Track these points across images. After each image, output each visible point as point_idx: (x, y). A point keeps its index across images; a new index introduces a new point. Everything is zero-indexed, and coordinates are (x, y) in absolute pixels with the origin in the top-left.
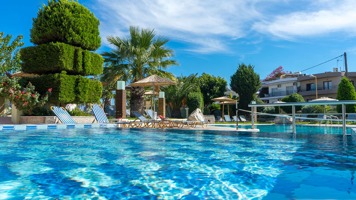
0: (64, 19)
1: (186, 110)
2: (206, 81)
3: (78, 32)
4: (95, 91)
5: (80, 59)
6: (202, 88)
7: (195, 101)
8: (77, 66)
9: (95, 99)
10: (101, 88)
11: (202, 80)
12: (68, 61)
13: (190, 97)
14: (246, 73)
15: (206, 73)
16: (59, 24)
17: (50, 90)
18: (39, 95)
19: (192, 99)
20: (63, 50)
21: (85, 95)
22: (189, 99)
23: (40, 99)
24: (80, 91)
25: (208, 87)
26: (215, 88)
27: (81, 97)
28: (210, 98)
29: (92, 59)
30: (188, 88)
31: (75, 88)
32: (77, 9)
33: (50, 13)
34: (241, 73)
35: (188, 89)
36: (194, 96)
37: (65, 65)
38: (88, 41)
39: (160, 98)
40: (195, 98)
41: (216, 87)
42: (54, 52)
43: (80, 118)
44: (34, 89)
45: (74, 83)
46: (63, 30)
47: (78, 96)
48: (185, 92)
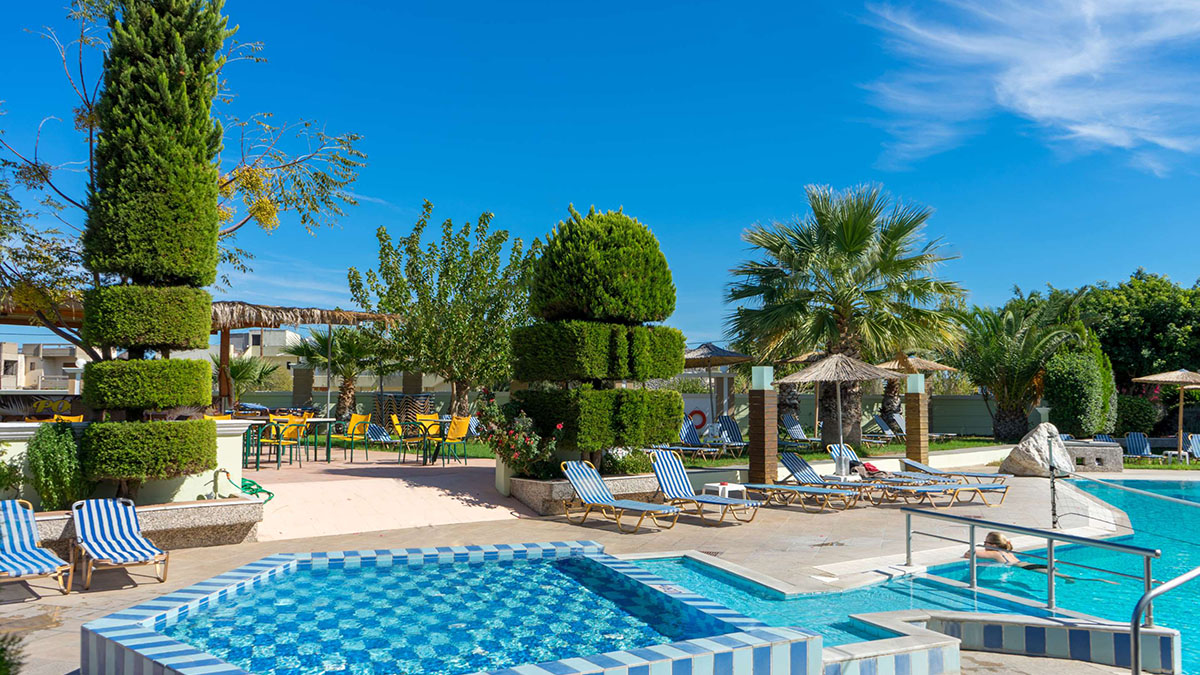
0: (586, 266)
1: (1040, 415)
2: (1138, 302)
3: (615, 293)
4: (665, 417)
5: (623, 351)
6: (1121, 331)
7: (1071, 385)
8: (616, 367)
9: (666, 437)
10: (680, 408)
11: (1120, 301)
12: (596, 360)
13: (1052, 372)
15: (1147, 271)
16: (576, 279)
17: (560, 427)
18: (538, 438)
19: (1060, 380)
20: (584, 338)
21: (638, 431)
22: (1049, 377)
23: (539, 447)
24: (625, 422)
25: (1143, 328)
26: (1174, 331)
27: (626, 438)
28: (1155, 365)
29: (653, 343)
30: (1044, 340)
31: (612, 418)
32: (614, 238)
33: (560, 256)
35: (1045, 343)
36: (1067, 368)
37: (589, 370)
38: (641, 307)
39: (909, 391)
40: (1069, 373)
41: (1177, 326)
42: (567, 342)
43: (634, 481)
44: (530, 424)
45: (611, 408)
46: (584, 291)
47: (622, 435)
48: (1037, 353)
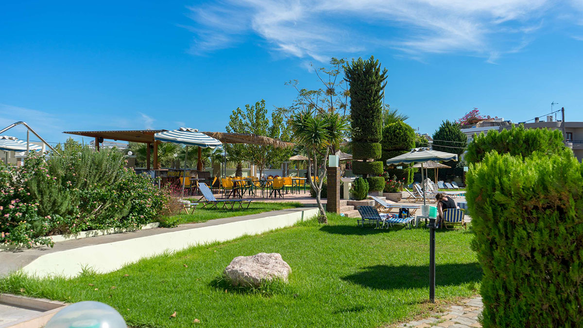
14: (452, 132)
34: (447, 132)
